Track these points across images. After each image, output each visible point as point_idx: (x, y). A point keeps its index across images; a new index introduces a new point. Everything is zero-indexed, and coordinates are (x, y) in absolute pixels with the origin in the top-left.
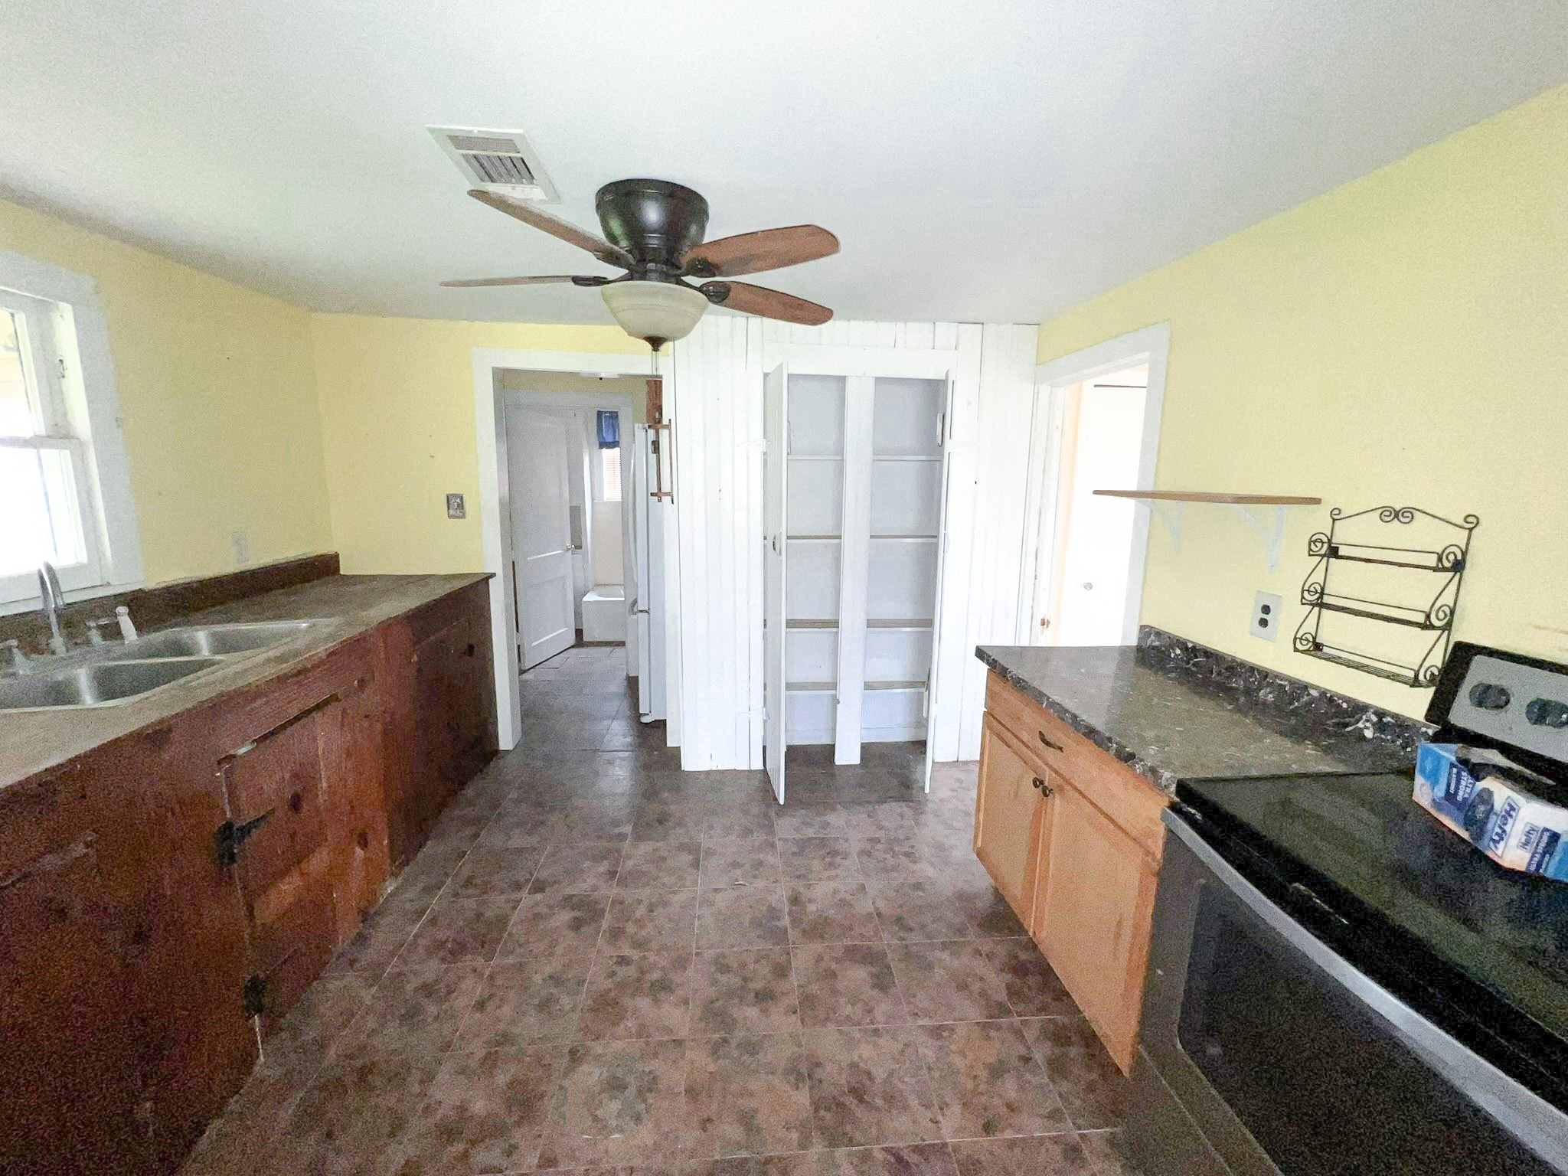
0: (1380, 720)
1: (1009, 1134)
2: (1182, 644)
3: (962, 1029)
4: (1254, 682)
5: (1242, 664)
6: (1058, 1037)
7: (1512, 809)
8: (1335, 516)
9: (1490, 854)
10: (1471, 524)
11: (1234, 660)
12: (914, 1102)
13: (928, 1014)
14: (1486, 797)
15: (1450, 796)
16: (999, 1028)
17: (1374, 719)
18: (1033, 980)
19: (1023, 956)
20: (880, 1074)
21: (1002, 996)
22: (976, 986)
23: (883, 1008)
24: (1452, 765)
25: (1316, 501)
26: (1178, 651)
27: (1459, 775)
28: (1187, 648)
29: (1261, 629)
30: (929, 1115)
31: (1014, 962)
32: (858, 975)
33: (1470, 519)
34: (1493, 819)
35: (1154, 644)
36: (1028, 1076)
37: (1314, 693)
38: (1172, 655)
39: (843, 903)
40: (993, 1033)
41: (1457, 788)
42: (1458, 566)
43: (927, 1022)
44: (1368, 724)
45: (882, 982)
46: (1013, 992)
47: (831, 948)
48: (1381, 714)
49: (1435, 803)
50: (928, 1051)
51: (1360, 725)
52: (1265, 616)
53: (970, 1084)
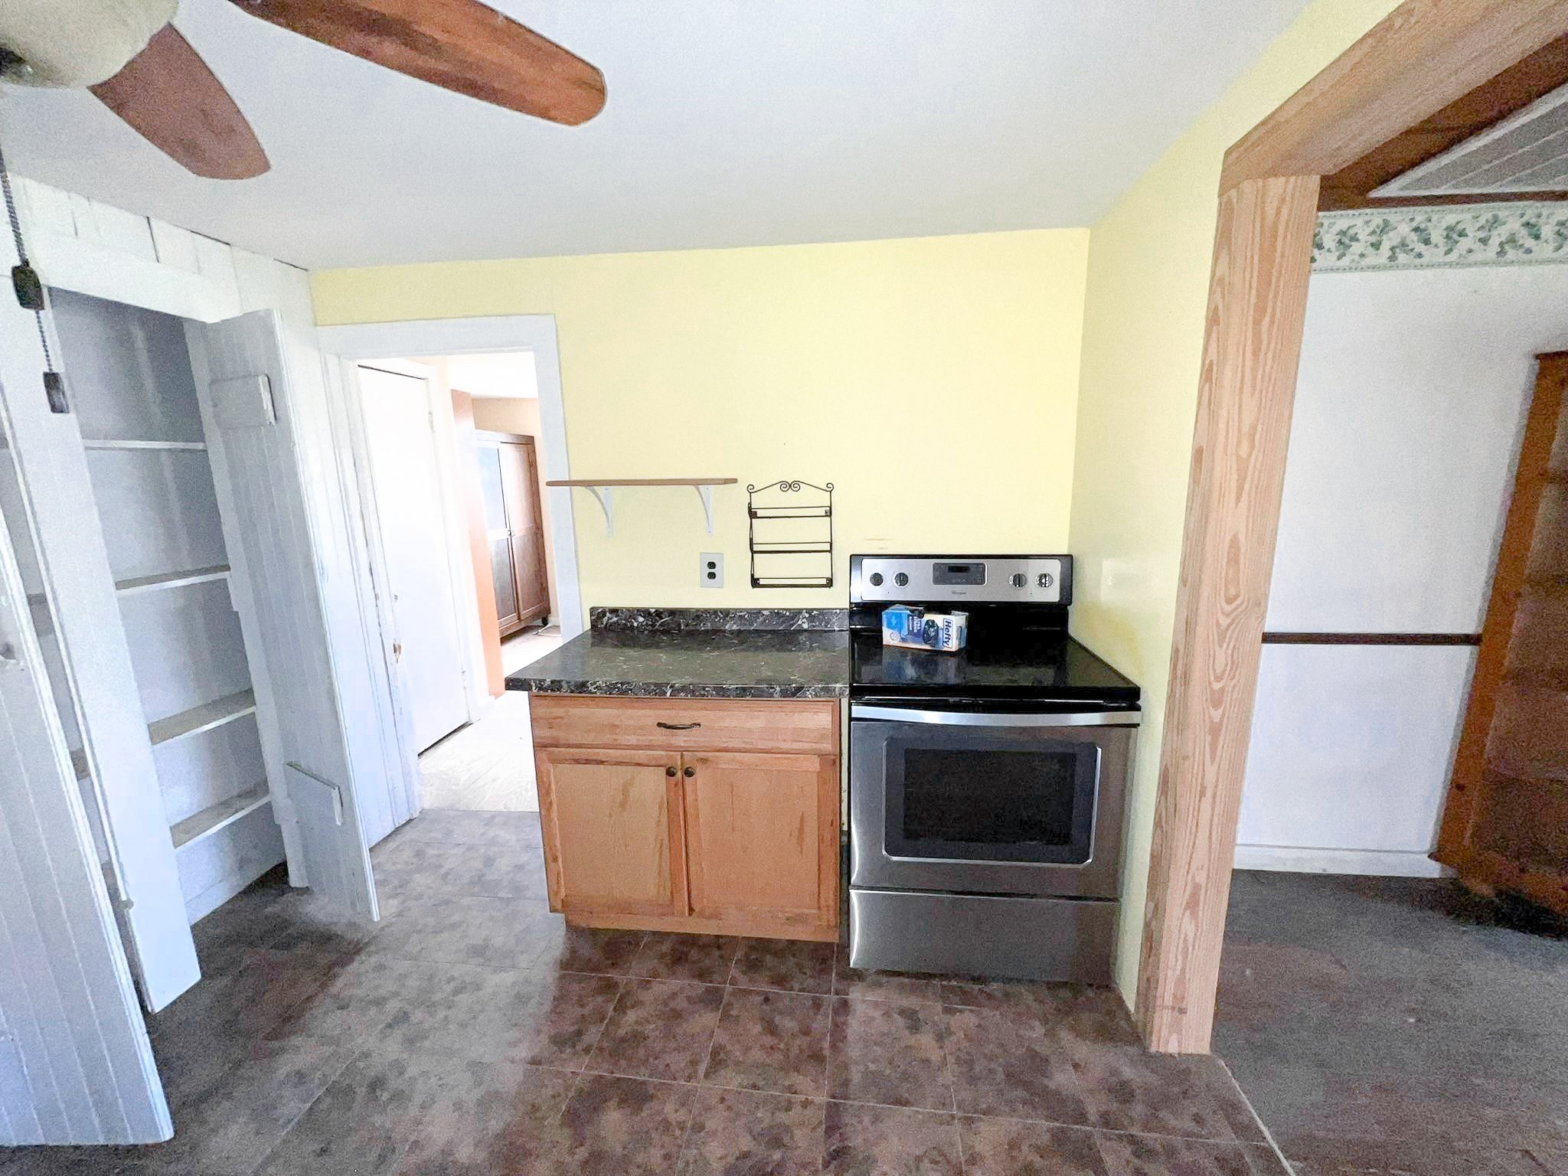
0: (810, 614)
1: (826, 1045)
2: (646, 613)
3: (721, 1037)
4: (719, 621)
5: (706, 611)
6: (752, 966)
7: (948, 624)
8: (751, 490)
9: (945, 649)
10: (830, 488)
11: (698, 610)
12: (782, 1117)
13: (694, 1063)
14: (931, 624)
15: (911, 632)
16: (730, 1004)
17: (807, 615)
18: (694, 954)
19: (665, 948)
20: (746, 1143)
21: (700, 987)
22: (681, 1003)
23: (670, 1110)
24: (909, 616)
25: (735, 481)
26: (641, 619)
27: (913, 619)
28: (650, 614)
29: (712, 580)
30: (798, 1109)
31: (668, 960)
32: (613, 1123)
33: (830, 486)
34: (941, 632)
35: (611, 621)
36: (780, 1005)
37: (766, 613)
38: (635, 624)
39: (485, 1104)
40: (734, 1013)
41: (913, 628)
42: (829, 514)
43: (702, 1068)
44: (804, 620)
45: (635, 1097)
46: (702, 975)
47: (555, 1144)
48: (809, 611)
49: (903, 640)
50: (731, 1080)
51: (800, 622)
52: (712, 571)
53: (778, 1056)
